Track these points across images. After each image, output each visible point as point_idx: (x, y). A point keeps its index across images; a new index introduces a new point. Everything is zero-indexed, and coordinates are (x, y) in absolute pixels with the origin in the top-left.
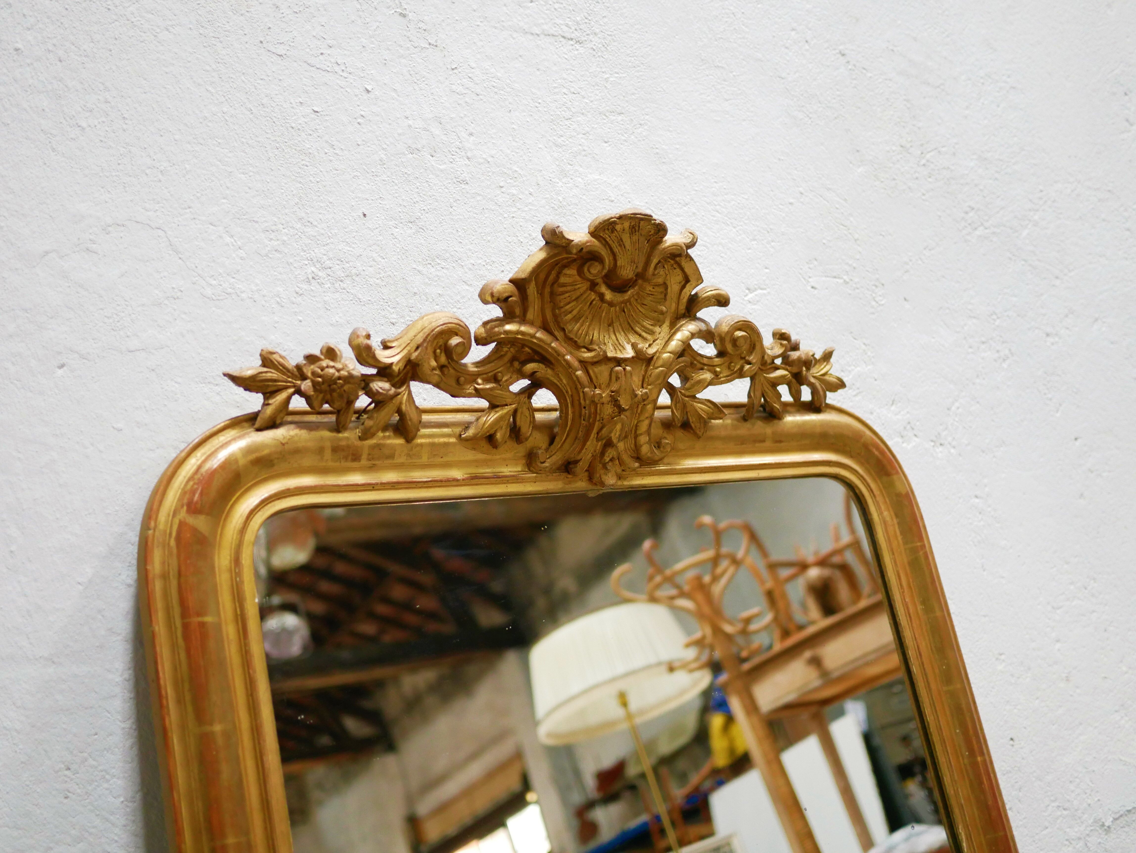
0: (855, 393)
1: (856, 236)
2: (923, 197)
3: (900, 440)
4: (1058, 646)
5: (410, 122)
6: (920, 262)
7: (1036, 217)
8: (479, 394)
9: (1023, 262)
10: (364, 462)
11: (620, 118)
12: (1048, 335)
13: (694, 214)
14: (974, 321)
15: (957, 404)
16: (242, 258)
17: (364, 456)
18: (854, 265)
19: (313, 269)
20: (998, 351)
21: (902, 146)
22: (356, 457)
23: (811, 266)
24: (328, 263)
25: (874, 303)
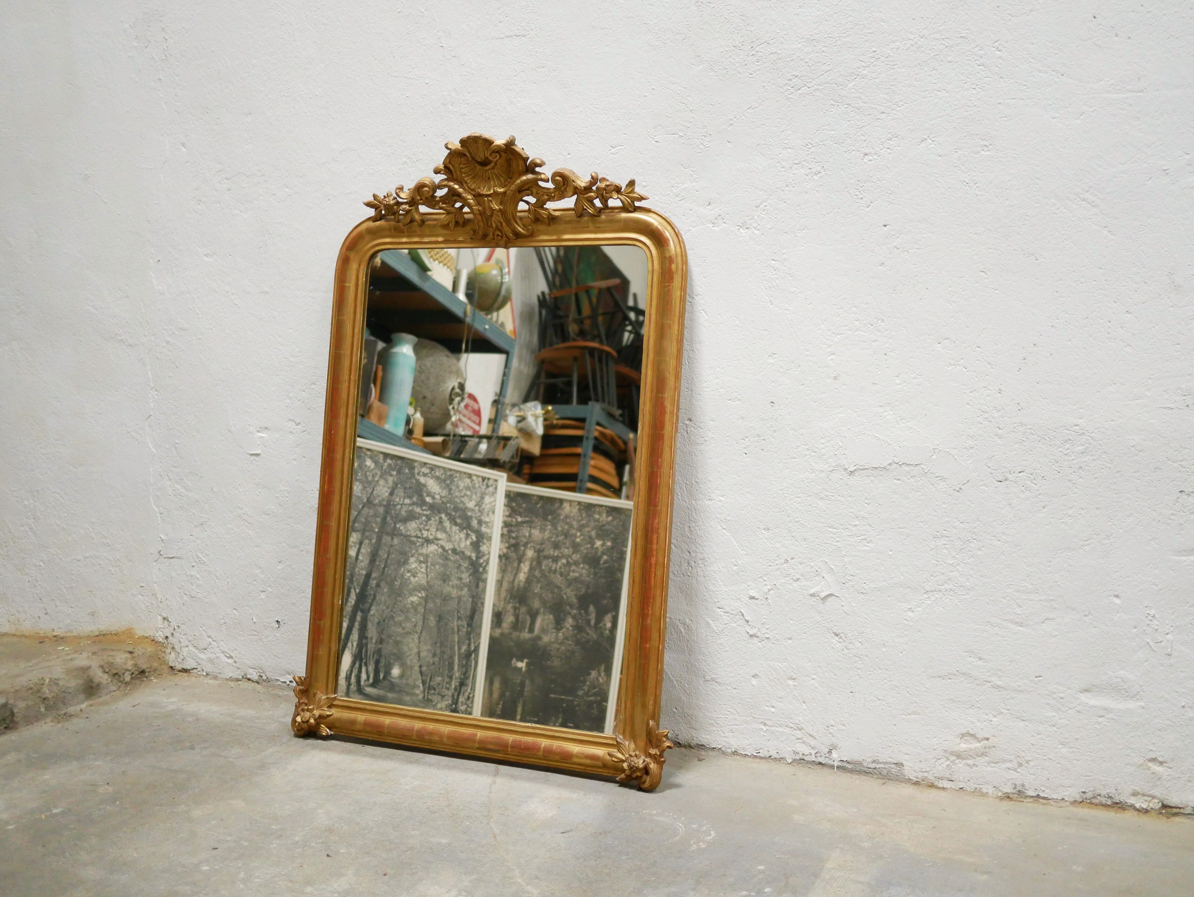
0: (680, 199)
1: (692, 108)
2: (750, 76)
3: (711, 225)
4: (832, 357)
5: (443, 93)
6: (743, 117)
7: (865, 72)
8: (440, 208)
9: (846, 106)
10: (406, 233)
11: (543, 69)
12: (866, 154)
13: (581, 111)
14: (789, 150)
15: (765, 204)
16: (381, 158)
17: (406, 232)
18: (688, 126)
19: (405, 159)
20: (810, 169)
21: (734, 47)
22: (403, 232)
23: (656, 129)
24: (410, 156)
25: (701, 146)
